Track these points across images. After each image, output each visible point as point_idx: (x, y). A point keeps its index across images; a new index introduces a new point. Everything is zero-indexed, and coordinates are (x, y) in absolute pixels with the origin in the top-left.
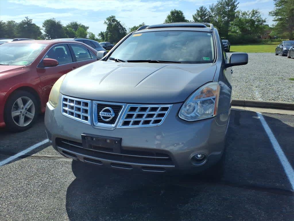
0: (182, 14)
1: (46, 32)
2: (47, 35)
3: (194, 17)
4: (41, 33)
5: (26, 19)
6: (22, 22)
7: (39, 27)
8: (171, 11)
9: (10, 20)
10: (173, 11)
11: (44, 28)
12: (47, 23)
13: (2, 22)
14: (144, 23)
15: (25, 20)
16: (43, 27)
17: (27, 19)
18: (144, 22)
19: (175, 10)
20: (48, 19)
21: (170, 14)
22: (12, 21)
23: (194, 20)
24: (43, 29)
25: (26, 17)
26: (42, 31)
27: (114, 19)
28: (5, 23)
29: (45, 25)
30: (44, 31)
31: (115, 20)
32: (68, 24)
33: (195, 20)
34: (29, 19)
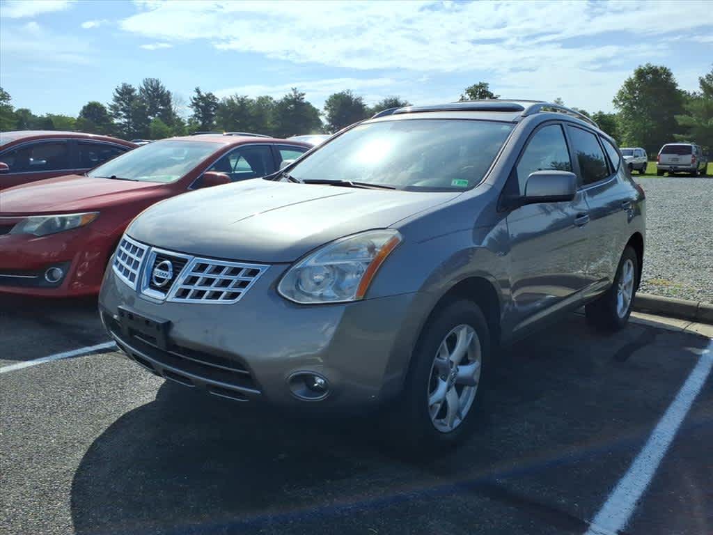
0: (669, 75)
1: (329, 121)
2: (332, 126)
3: (702, 82)
4: (320, 123)
5: (292, 93)
6: (286, 99)
7: (318, 110)
8: (637, 68)
9: (263, 95)
10: (642, 68)
11: (327, 113)
12: (335, 102)
13: (247, 98)
14: (559, 99)
15: (291, 95)
16: (326, 109)
17: (295, 93)
18: (558, 97)
19: (647, 65)
20: (337, 93)
21: (633, 76)
22: (267, 97)
23: (702, 92)
24: (325, 114)
25: (294, 88)
26: (322, 119)
27: (484, 91)
28: (251, 101)
29: (330, 106)
30: (327, 119)
31: (488, 92)
32: (378, 104)
33: (705, 91)
34: (299, 92)
